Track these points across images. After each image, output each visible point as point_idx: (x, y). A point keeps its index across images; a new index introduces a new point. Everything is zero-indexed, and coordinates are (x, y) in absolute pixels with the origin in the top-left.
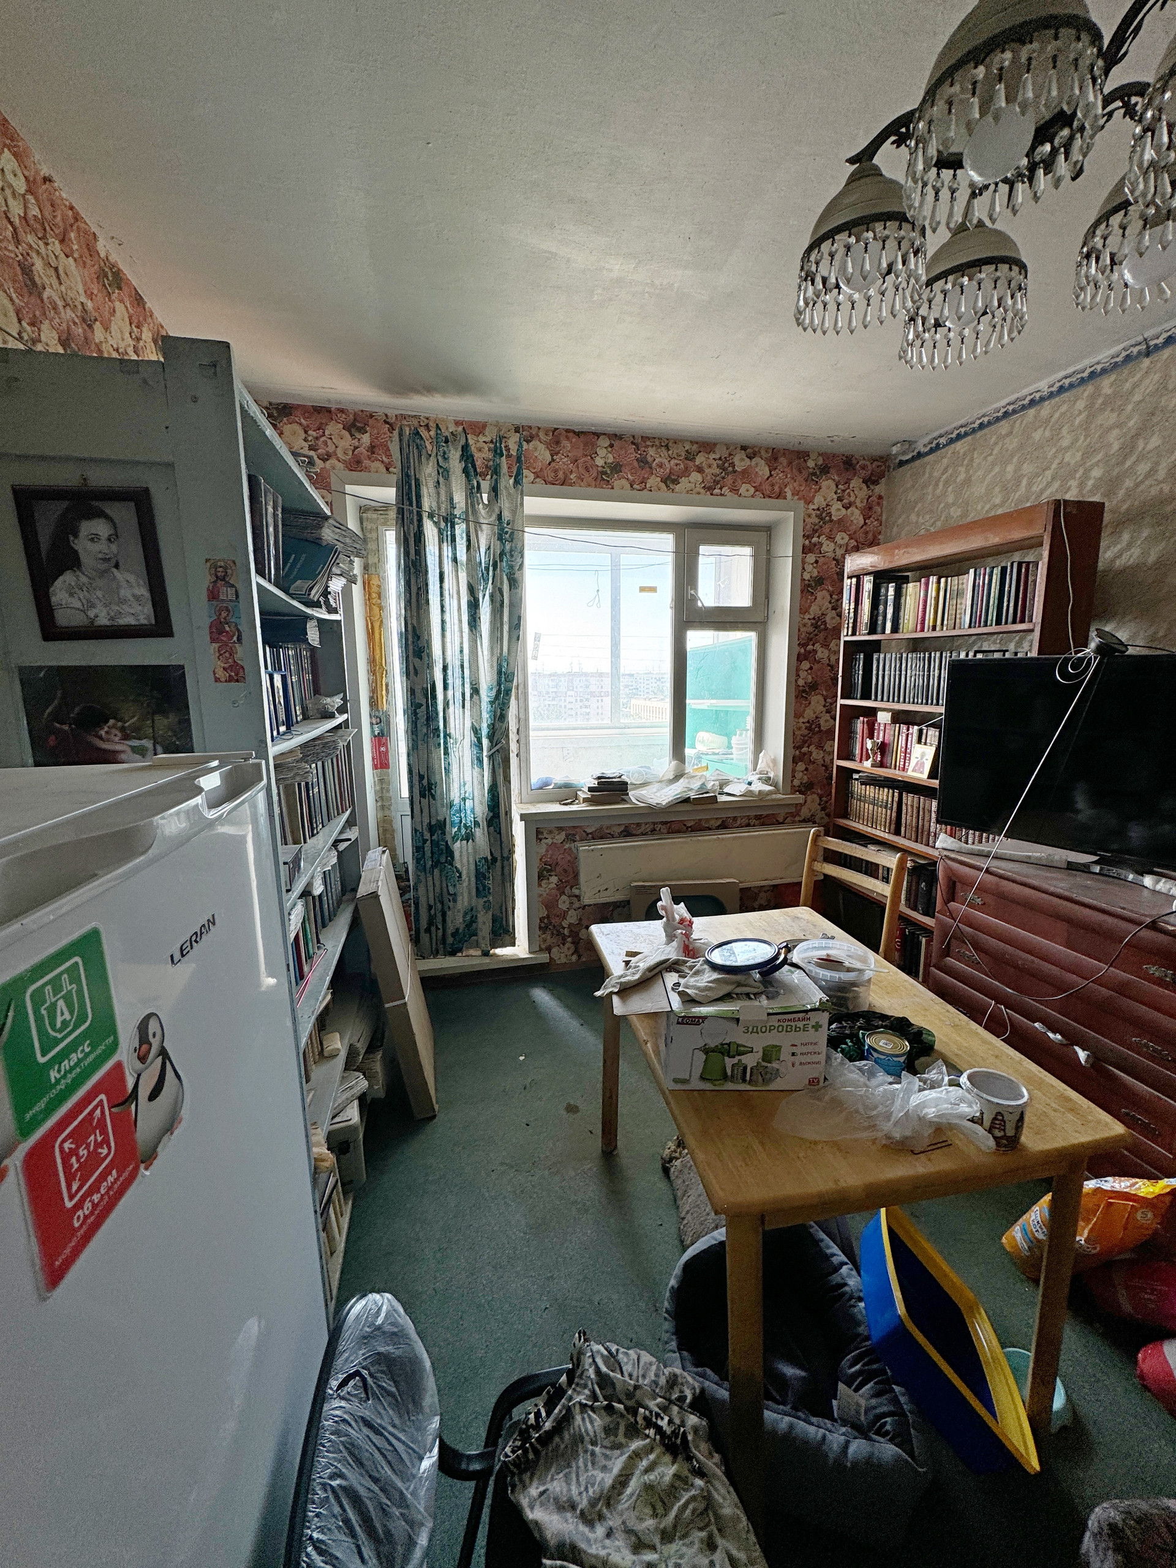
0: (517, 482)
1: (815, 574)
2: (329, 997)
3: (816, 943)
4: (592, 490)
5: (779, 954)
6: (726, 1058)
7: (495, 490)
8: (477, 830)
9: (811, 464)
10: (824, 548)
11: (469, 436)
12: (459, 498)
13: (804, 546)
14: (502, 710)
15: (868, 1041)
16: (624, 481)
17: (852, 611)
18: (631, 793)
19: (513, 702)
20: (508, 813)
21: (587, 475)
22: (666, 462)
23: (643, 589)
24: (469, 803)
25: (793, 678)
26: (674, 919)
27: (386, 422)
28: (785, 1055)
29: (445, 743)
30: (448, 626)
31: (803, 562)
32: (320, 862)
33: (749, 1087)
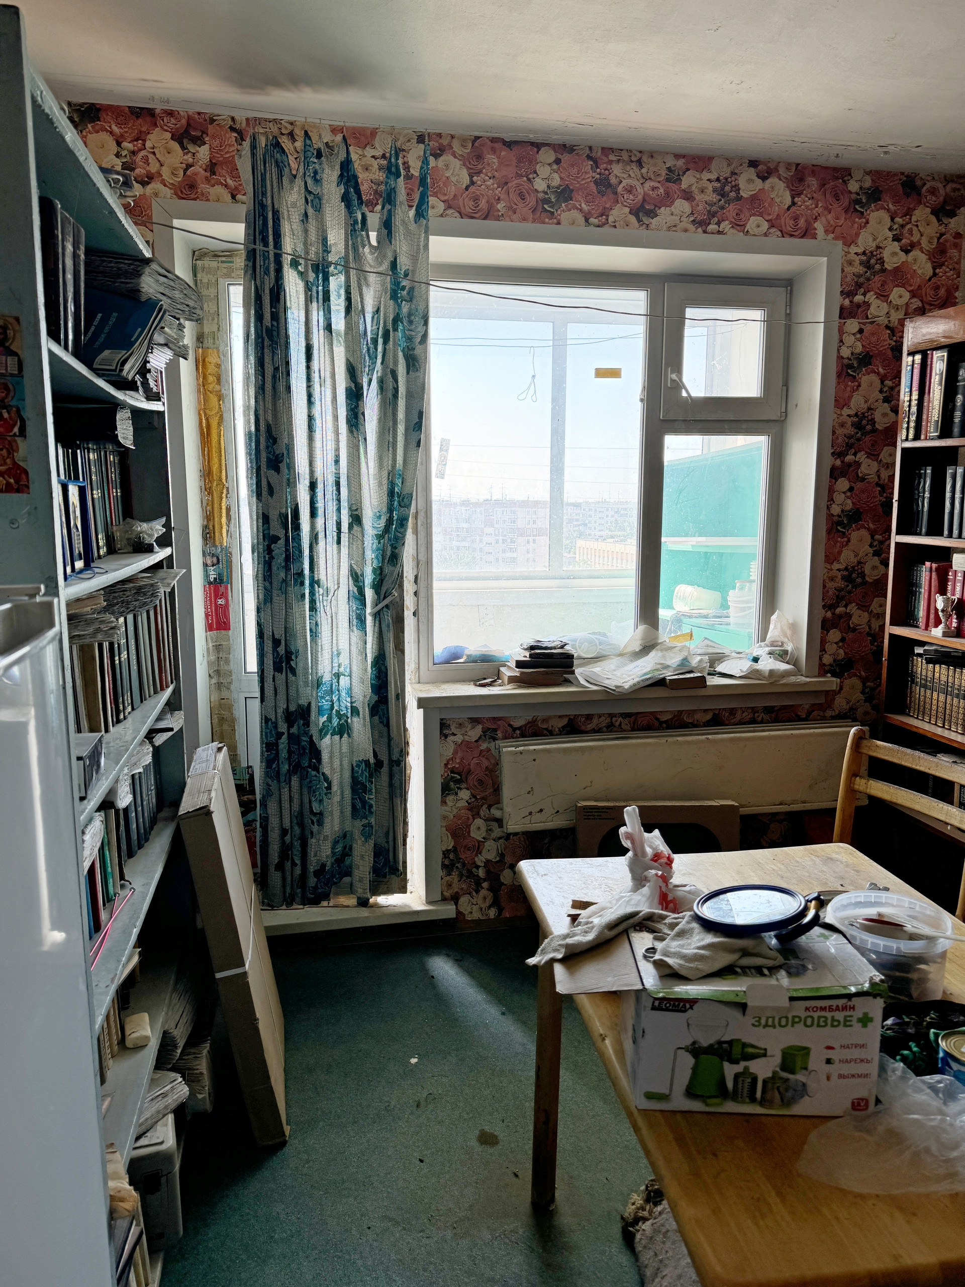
0: (420, 214)
1: (859, 348)
2: (136, 959)
3: (862, 896)
4: (529, 226)
5: (806, 909)
6: (726, 1064)
7: (387, 226)
8: (355, 719)
9: (853, 186)
10: (873, 310)
11: (351, 148)
12: (336, 237)
13: (842, 308)
14: (394, 547)
15: (943, 1044)
16: (575, 214)
17: (914, 403)
18: (578, 671)
19: (410, 537)
20: (400, 696)
21: (521, 205)
22: (637, 184)
23: (601, 373)
24: (344, 682)
25: (824, 505)
26: (644, 853)
27: (232, 129)
28: (816, 1061)
29: (312, 593)
30: (318, 423)
31: (841, 332)
32: (127, 761)
33: (759, 1110)
